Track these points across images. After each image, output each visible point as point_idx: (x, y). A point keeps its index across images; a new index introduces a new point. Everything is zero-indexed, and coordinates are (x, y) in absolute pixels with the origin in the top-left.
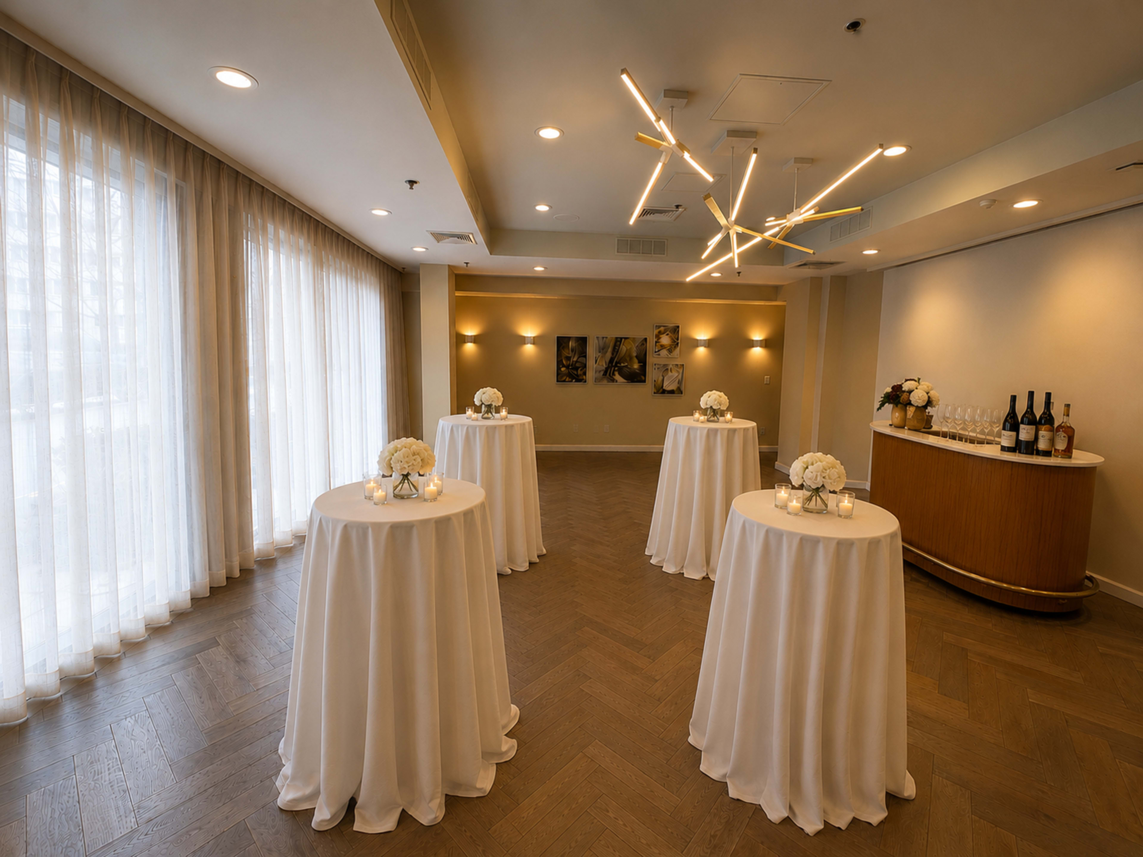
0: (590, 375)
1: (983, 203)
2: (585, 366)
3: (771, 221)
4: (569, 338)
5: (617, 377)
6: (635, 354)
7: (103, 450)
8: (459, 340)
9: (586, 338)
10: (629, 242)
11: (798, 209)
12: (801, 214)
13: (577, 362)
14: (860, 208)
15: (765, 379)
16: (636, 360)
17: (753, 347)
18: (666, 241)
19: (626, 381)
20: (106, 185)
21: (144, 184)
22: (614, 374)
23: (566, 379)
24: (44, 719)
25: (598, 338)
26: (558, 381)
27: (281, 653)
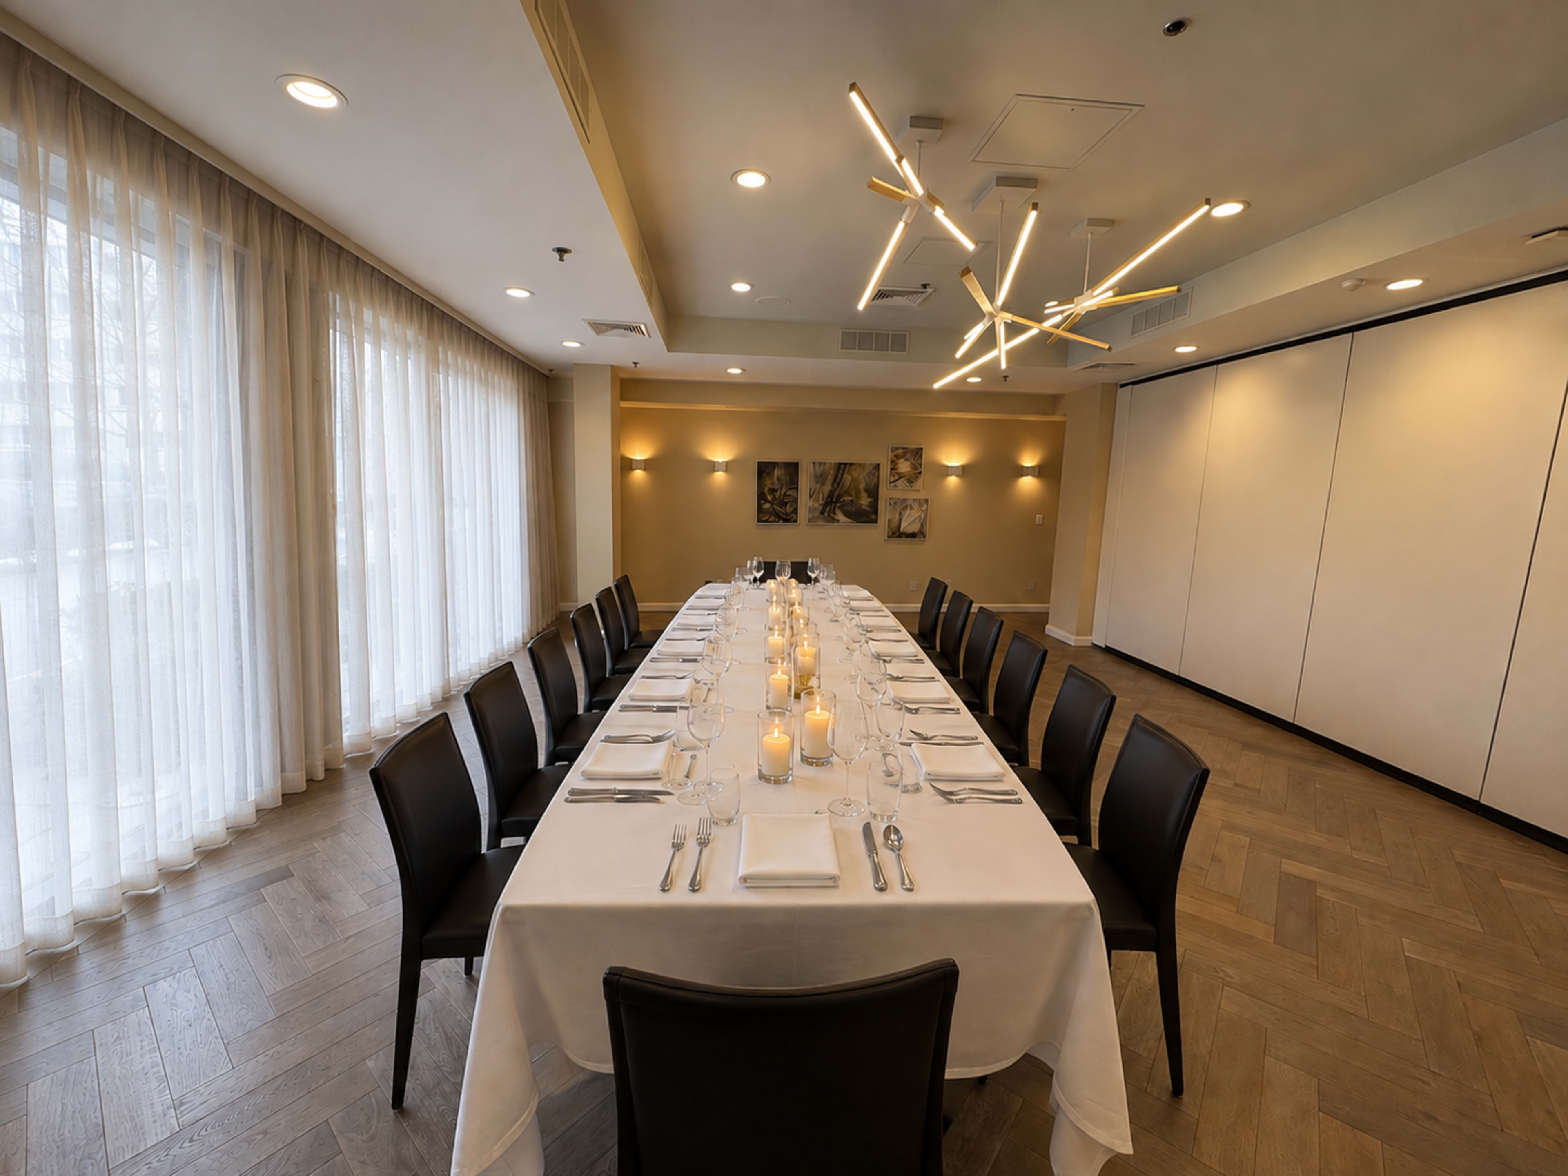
0: (803, 513)
1: (1347, 284)
2: (796, 500)
3: (1051, 307)
4: (774, 465)
5: (840, 516)
6: (862, 486)
7: (135, 614)
8: (625, 466)
9: (797, 464)
10: (857, 335)
11: (1090, 291)
12: (1094, 297)
13: (785, 495)
14: (1175, 288)
15: (1037, 519)
16: (864, 495)
17: (1022, 475)
18: (908, 333)
19: (850, 520)
20: (136, 251)
21: (189, 250)
22: (834, 513)
23: (769, 518)
24: (52, 979)
25: (814, 463)
26: (759, 521)
27: (379, 887)
